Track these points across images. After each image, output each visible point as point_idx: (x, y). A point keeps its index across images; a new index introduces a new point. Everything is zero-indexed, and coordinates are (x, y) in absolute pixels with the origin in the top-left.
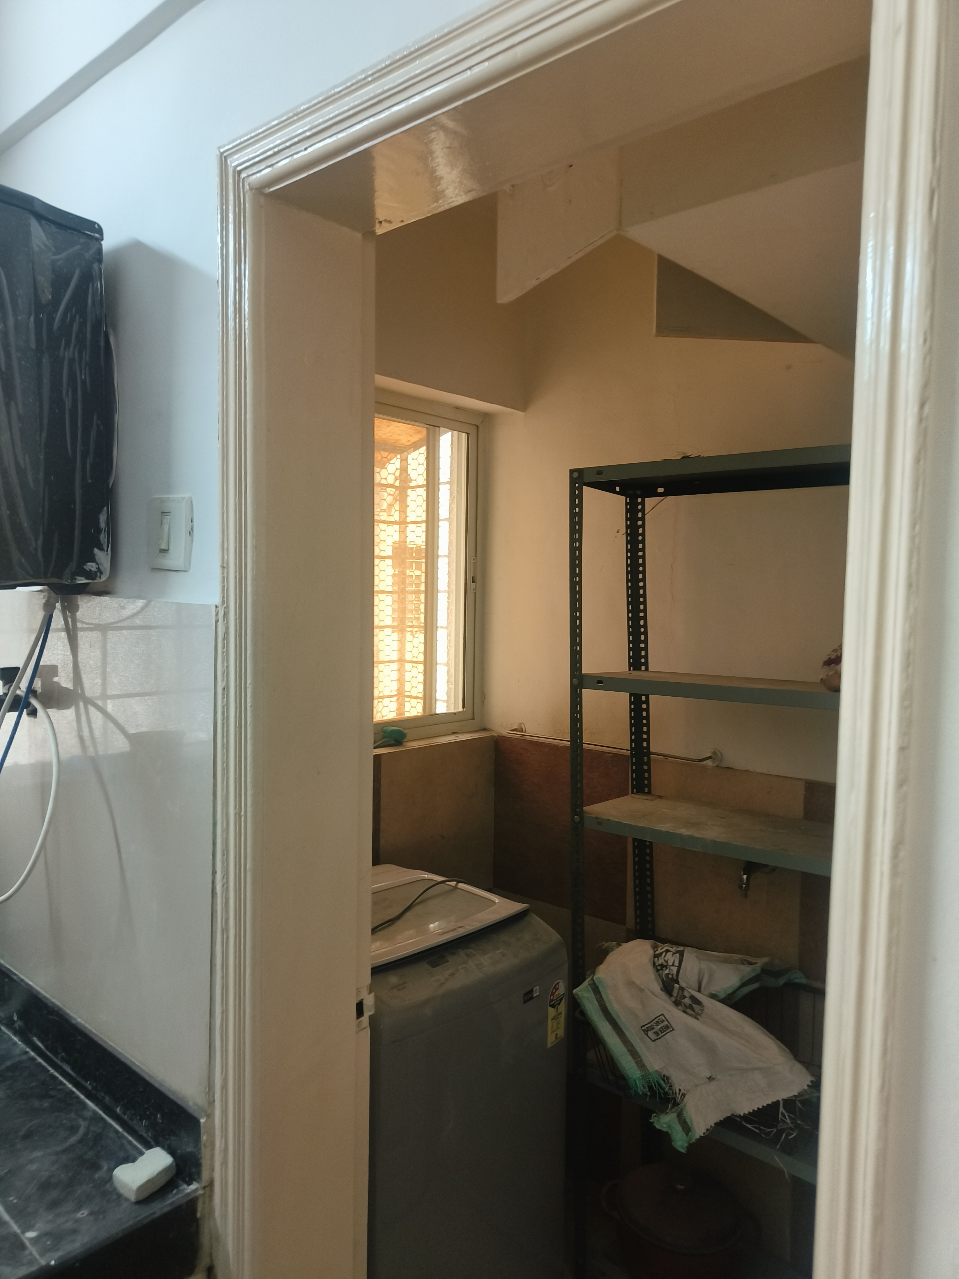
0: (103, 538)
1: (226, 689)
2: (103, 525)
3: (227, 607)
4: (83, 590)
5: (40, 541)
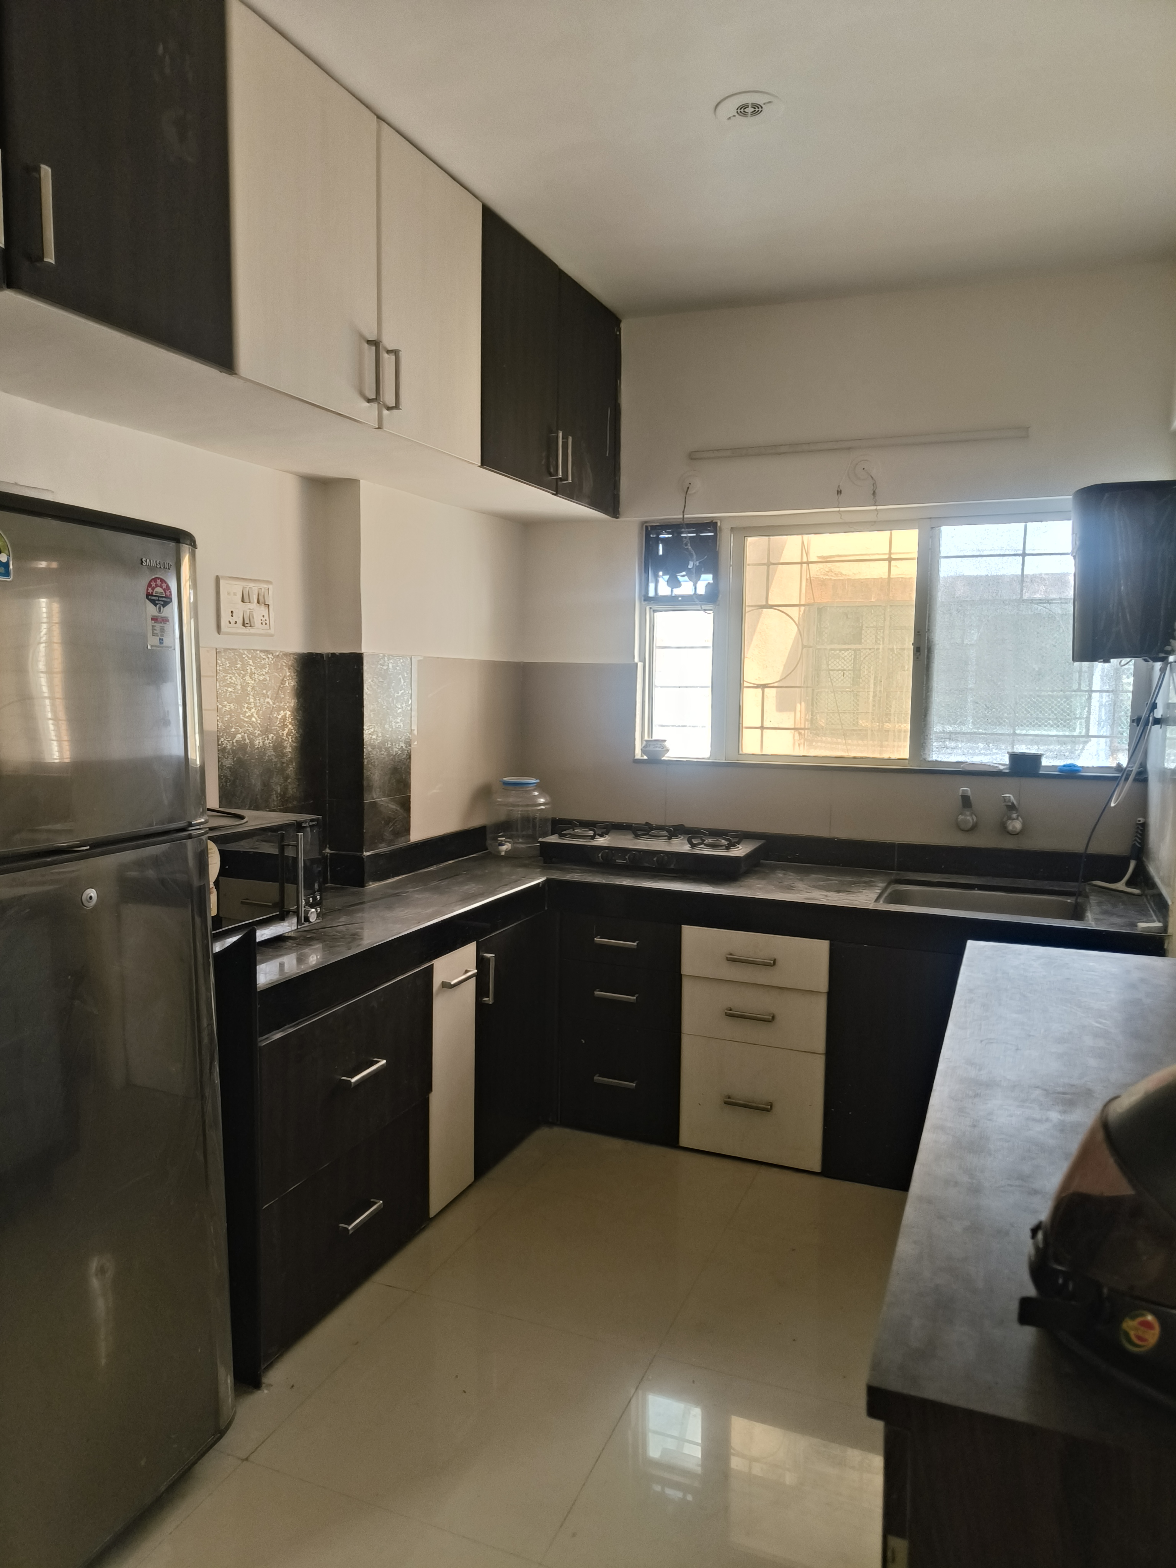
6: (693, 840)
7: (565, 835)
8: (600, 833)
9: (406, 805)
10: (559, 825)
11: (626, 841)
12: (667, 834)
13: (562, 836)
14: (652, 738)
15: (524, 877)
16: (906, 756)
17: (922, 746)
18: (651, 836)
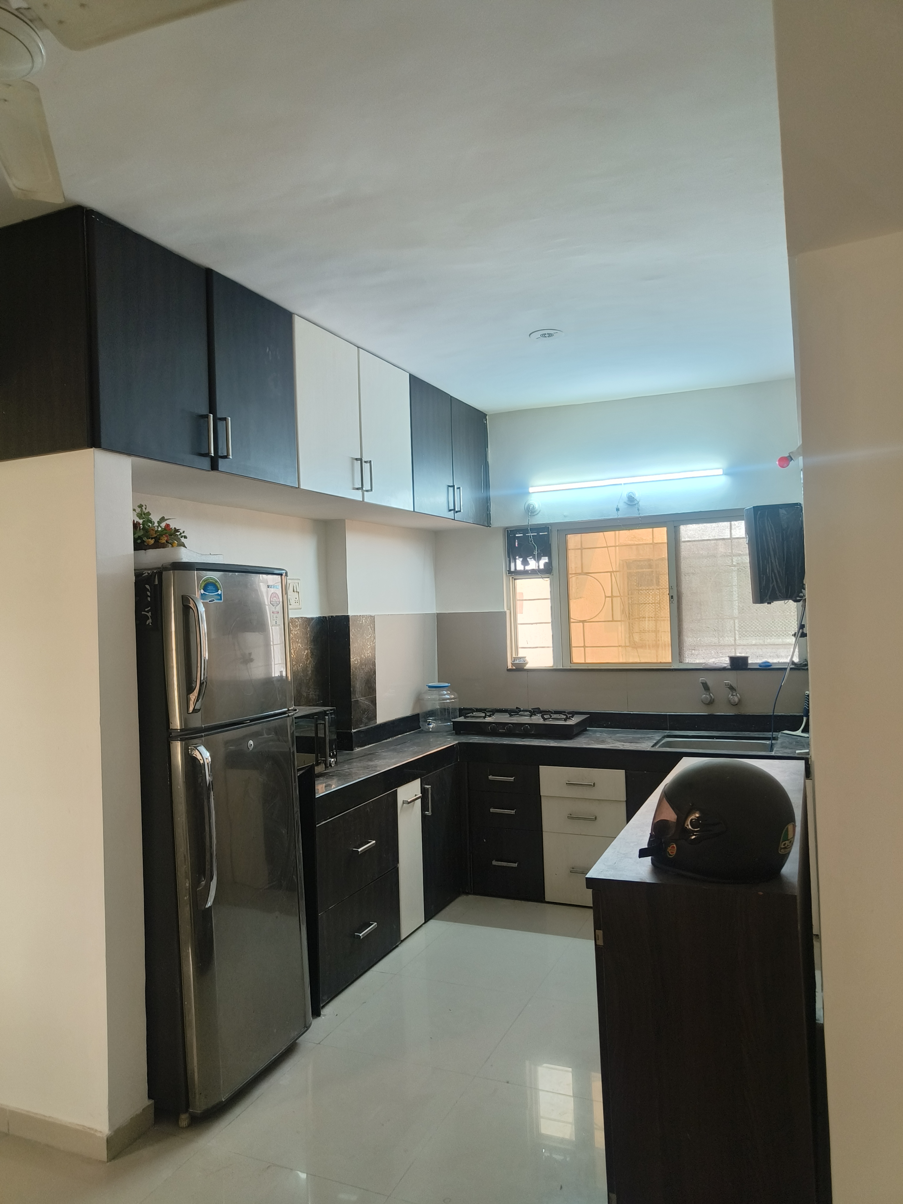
5: (785, 589)
6: (544, 716)
7: (468, 717)
8: (489, 715)
9: (374, 702)
10: (463, 712)
11: (504, 718)
12: (530, 714)
13: (466, 717)
14: (517, 655)
15: (445, 742)
16: (670, 661)
17: (679, 655)
18: (520, 715)
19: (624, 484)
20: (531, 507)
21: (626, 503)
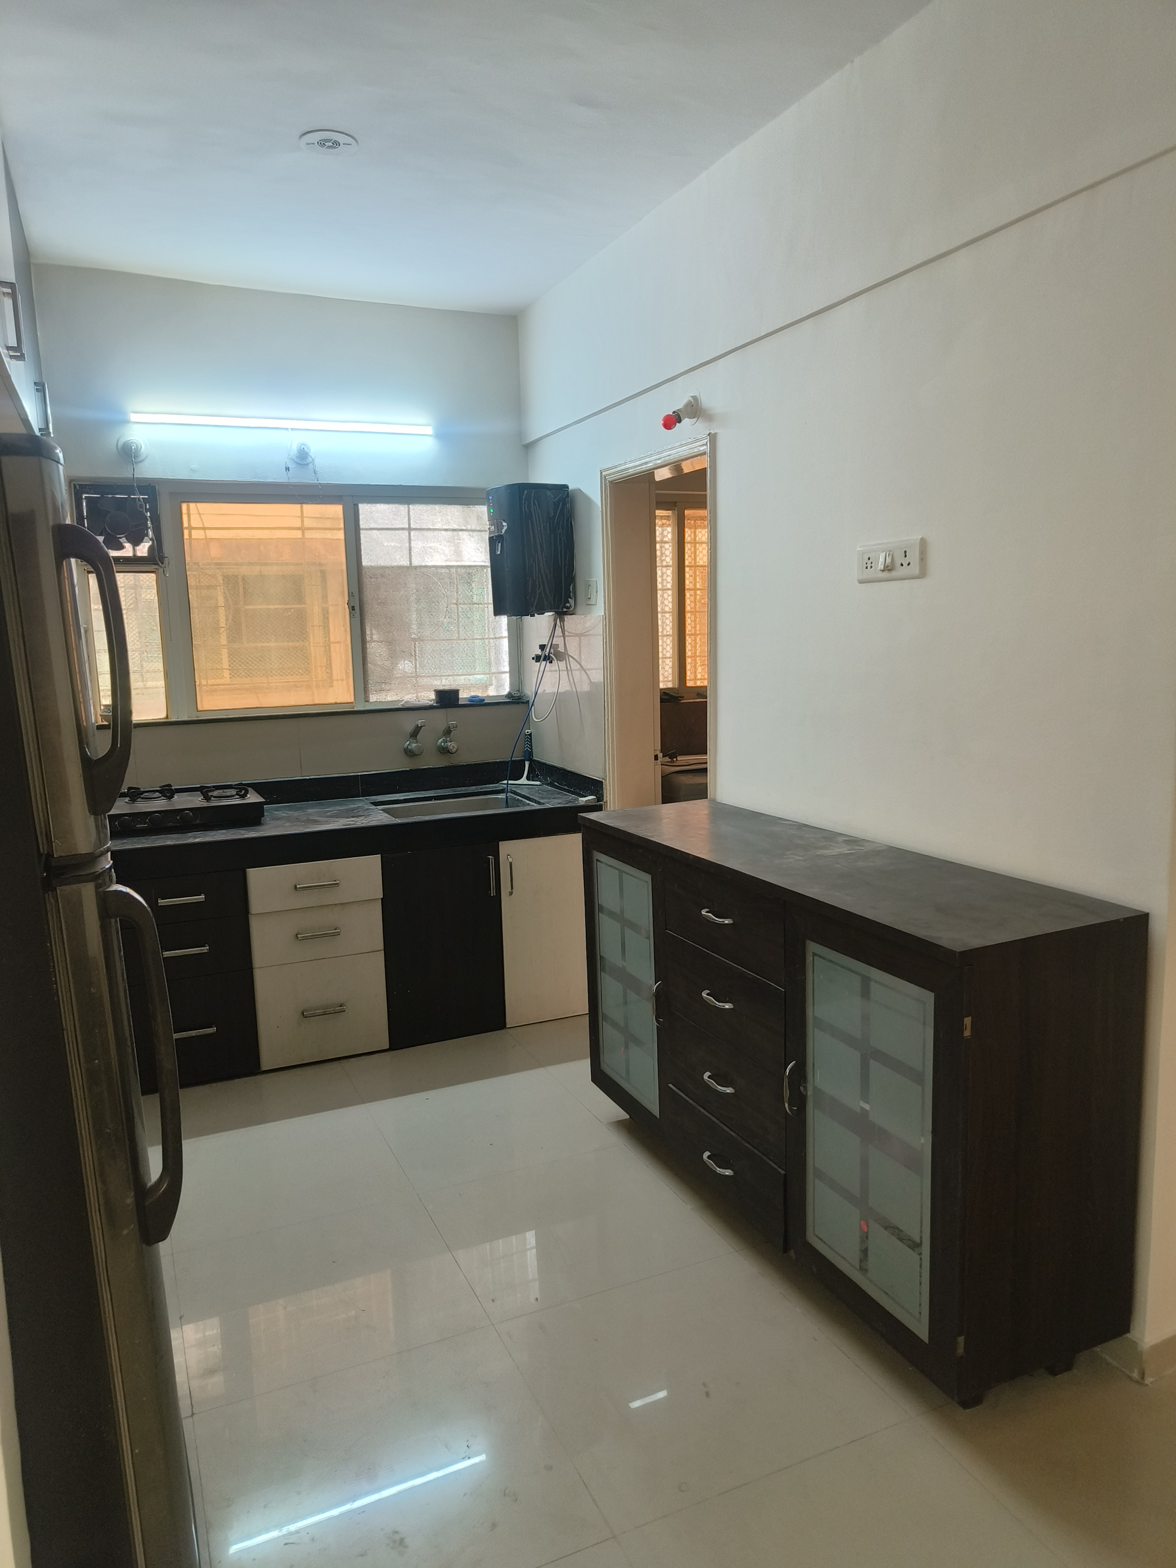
0: (571, 594)
1: (606, 642)
2: (571, 590)
3: (606, 616)
4: (566, 613)
5: (552, 597)
6: (207, 795)
16: (352, 700)
17: (364, 691)
18: (143, 798)
19: (292, 429)
20: (133, 447)
21: (293, 460)
